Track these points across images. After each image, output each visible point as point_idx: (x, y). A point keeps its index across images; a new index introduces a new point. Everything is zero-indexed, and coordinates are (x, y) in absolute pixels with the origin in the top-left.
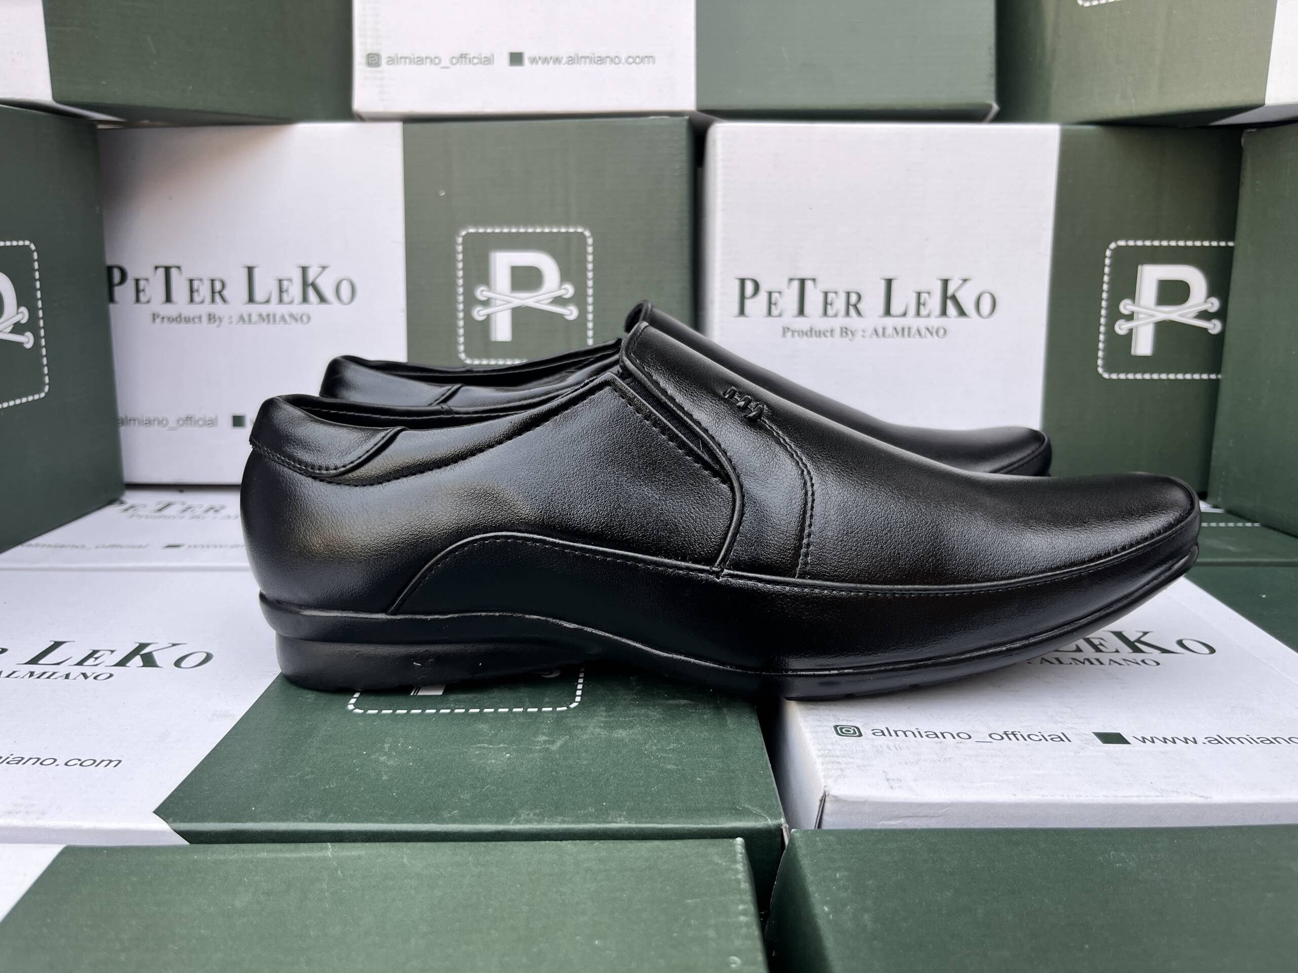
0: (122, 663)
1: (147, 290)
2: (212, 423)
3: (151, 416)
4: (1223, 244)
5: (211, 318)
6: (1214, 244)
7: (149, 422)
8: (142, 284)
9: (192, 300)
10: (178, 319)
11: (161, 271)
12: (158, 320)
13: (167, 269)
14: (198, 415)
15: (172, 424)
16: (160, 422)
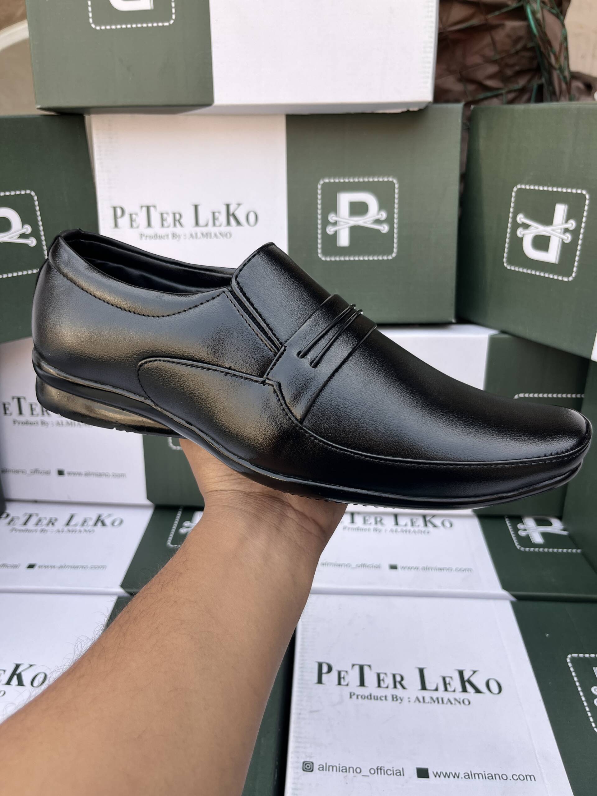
0: (8, 683)
1: (10, 409)
2: (48, 473)
3: (18, 468)
4: (579, 396)
5: (43, 423)
6: (574, 396)
7: (17, 472)
8: (7, 406)
9: (32, 414)
10: (27, 423)
11: (16, 401)
12: (17, 424)
13: (19, 399)
14: (41, 469)
15: (28, 472)
16: (23, 472)
